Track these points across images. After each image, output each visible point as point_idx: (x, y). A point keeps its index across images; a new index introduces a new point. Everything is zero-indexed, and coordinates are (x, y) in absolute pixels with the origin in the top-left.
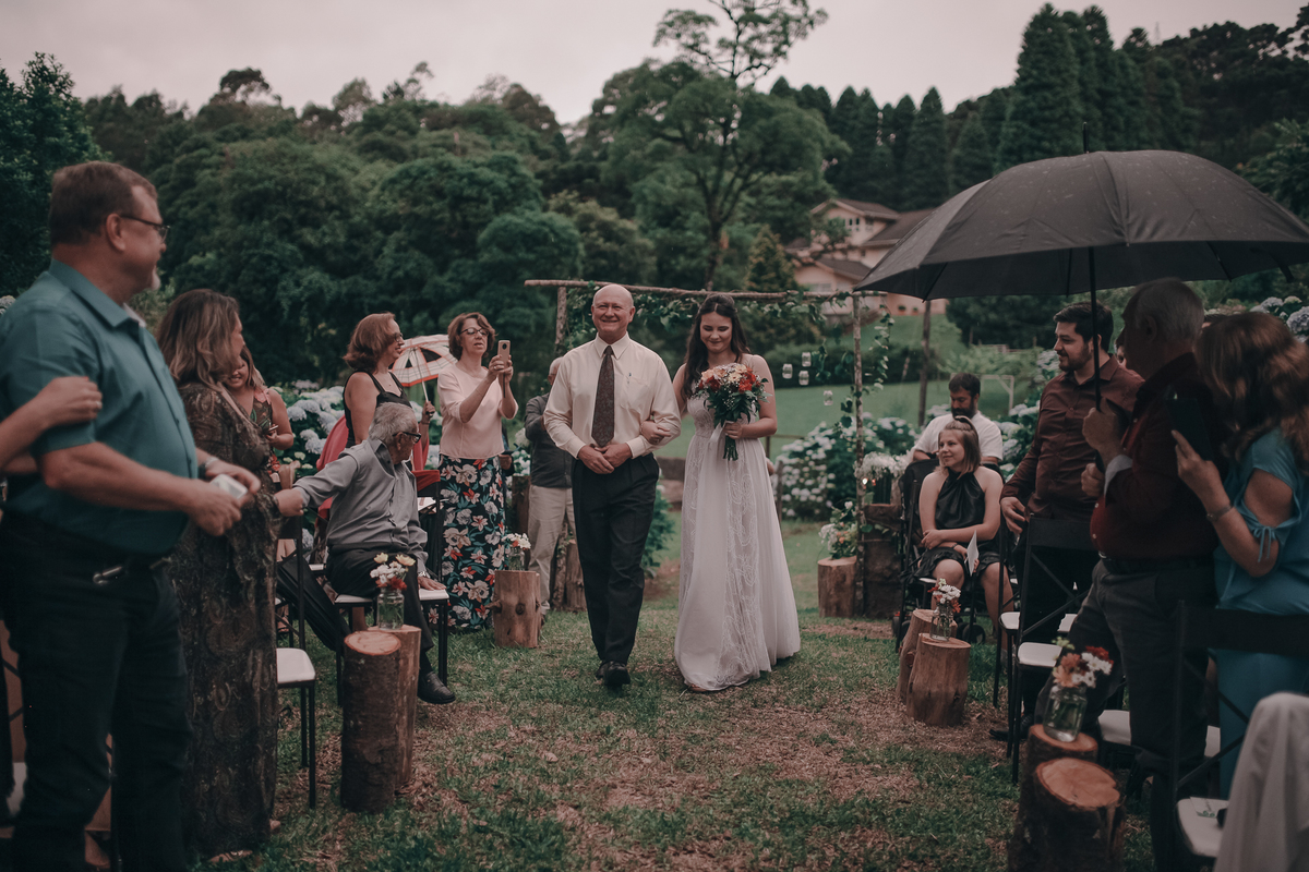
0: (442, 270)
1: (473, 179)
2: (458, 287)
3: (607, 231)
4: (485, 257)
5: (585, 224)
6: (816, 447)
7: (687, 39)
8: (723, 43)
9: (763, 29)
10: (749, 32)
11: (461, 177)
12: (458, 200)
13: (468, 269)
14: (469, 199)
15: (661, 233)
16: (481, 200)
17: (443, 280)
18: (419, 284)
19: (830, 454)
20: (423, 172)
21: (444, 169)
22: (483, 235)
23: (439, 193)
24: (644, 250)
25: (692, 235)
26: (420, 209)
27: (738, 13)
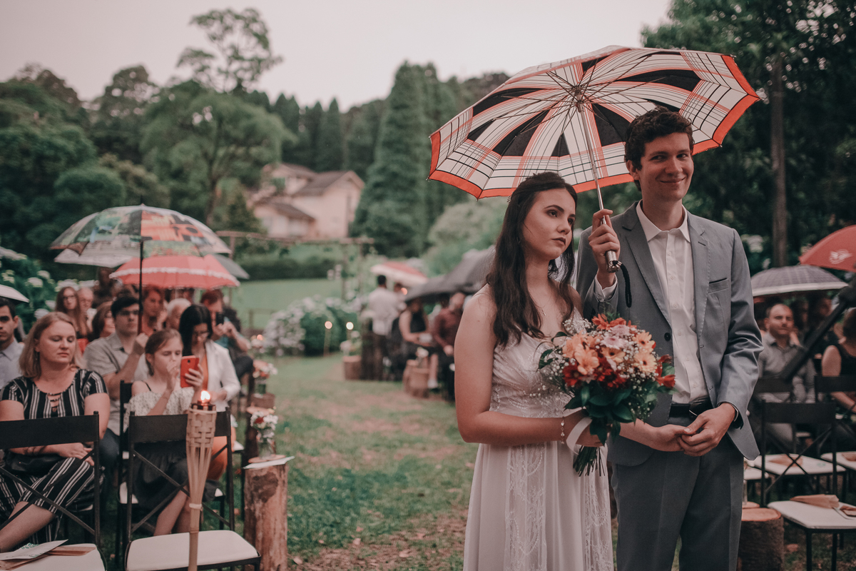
0: (27, 202)
1: (51, 145)
2: (39, 215)
3: (139, 182)
4: (60, 196)
5: (124, 175)
6: (293, 316)
7: (197, 66)
8: (220, 71)
9: (246, 65)
10: (235, 65)
11: (42, 143)
12: (40, 159)
13: (47, 203)
14: (48, 158)
15: (173, 183)
16: (56, 159)
17: (29, 210)
18: (10, 211)
19: (302, 320)
20: (14, 138)
21: (30, 137)
22: (58, 182)
23: (25, 153)
24: (163, 194)
25: (193, 185)
26: (14, 163)
27: (229, 52)
